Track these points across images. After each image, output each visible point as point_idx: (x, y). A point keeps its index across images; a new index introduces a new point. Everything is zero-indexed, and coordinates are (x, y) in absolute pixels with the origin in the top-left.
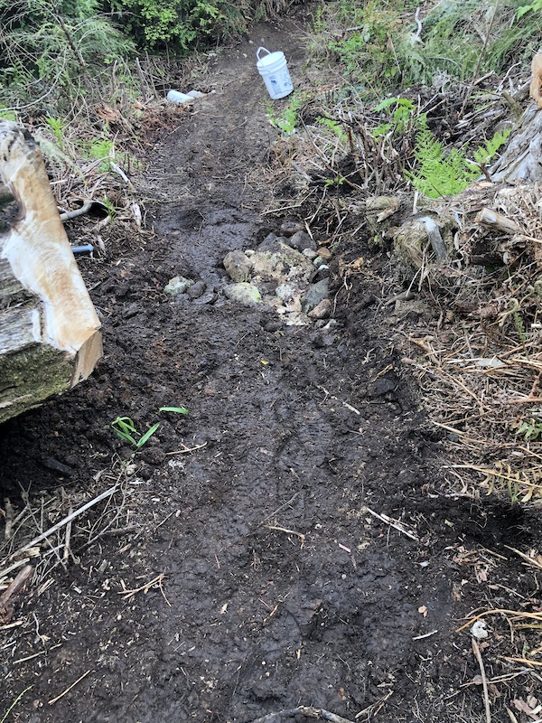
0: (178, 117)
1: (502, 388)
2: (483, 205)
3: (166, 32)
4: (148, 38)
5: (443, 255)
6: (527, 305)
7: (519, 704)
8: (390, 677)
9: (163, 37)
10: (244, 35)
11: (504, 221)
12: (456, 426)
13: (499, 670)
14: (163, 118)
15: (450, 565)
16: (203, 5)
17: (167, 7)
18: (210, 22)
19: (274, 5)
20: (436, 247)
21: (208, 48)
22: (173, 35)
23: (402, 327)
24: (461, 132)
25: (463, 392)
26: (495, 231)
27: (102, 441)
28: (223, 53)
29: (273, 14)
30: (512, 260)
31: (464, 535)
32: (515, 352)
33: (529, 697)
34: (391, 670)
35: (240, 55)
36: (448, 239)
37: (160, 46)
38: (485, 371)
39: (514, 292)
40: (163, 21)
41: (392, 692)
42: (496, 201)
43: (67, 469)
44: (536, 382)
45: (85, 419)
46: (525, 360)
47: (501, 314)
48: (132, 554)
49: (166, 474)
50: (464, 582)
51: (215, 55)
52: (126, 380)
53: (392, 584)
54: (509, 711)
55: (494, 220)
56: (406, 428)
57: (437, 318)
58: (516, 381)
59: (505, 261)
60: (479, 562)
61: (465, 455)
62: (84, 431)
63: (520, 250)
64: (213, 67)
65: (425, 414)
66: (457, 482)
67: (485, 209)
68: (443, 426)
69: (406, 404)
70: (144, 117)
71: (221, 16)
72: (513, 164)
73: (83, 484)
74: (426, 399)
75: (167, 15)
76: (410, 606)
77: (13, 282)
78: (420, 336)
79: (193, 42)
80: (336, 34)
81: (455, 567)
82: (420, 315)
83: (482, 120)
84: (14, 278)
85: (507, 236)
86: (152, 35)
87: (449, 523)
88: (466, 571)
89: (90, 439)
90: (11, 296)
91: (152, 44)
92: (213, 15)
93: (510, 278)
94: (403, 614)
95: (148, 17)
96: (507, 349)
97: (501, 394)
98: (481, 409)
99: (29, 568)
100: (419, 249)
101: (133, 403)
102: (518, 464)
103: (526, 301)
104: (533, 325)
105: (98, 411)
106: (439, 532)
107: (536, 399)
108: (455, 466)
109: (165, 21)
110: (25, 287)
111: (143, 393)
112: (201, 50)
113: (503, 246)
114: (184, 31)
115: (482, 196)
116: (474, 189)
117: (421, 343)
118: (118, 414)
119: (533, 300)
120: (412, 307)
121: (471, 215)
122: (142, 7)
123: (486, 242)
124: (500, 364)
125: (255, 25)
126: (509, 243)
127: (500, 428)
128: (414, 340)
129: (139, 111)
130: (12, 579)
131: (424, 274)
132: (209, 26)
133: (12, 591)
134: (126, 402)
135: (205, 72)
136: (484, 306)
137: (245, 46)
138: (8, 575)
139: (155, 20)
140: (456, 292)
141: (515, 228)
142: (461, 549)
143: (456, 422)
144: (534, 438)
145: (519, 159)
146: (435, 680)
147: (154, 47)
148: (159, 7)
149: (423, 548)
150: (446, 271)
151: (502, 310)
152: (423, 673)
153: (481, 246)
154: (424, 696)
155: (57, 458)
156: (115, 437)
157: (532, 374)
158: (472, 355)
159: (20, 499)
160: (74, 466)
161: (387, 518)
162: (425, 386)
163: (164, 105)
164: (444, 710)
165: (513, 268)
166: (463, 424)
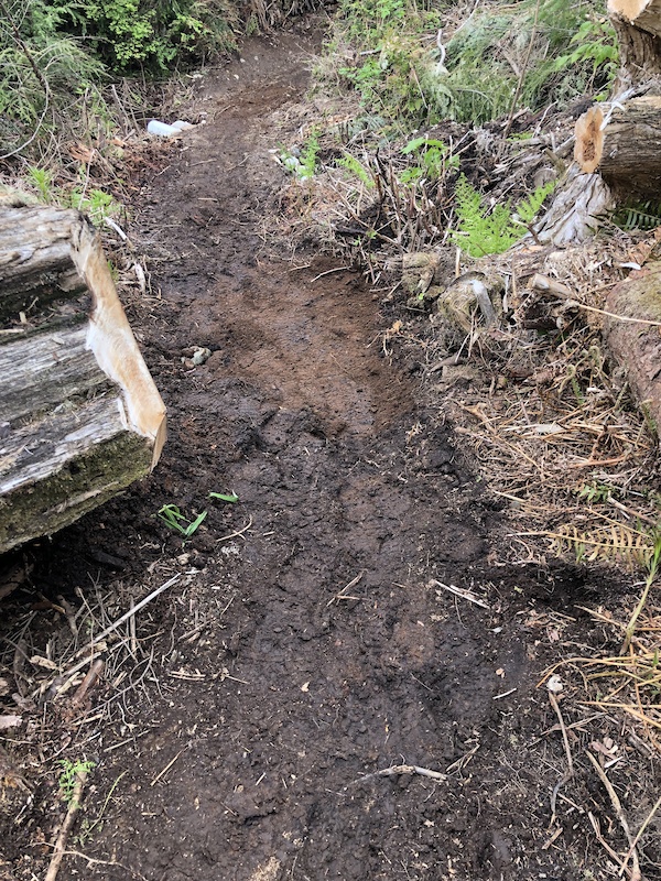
0: (165, 154)
1: (561, 453)
2: (534, 269)
3: (140, 50)
4: (119, 57)
5: (492, 319)
6: (582, 369)
7: (596, 745)
8: (476, 733)
9: (137, 56)
10: (235, 52)
11: (556, 286)
12: (517, 495)
13: (576, 718)
14: (148, 156)
15: (523, 629)
16: (184, 18)
17: (140, 20)
18: (193, 37)
19: (267, 16)
20: (485, 310)
21: (191, 68)
22: (149, 53)
23: (451, 394)
24: (499, 179)
25: (521, 459)
26: (549, 297)
27: (151, 531)
28: (210, 74)
29: (266, 26)
30: (566, 325)
31: (534, 600)
32: (572, 417)
33: (605, 739)
34: (475, 727)
35: (231, 77)
36: (497, 301)
37: (133, 66)
38: (543, 437)
39: (568, 357)
40: (137, 36)
41: (478, 746)
42: (547, 265)
43: (119, 562)
44: (595, 446)
45: (130, 509)
46: (583, 424)
47: (557, 379)
48: (201, 643)
49: (221, 561)
50: (537, 642)
51: (201, 76)
52: (166, 466)
53: (468, 652)
54: (588, 753)
55: (546, 286)
56: (466, 499)
57: (489, 384)
58: (574, 445)
59: (558, 325)
60: (551, 624)
61: (528, 522)
62: (130, 522)
63: (573, 315)
64: (199, 91)
65: (484, 484)
66: (523, 549)
67: (537, 275)
68: (504, 494)
69: (464, 475)
70: (126, 155)
71: (206, 31)
72: (560, 223)
73: (137, 576)
74: (485, 469)
75: (142, 29)
76: (487, 670)
77: (98, 372)
78: (471, 404)
79: (173, 61)
80: (346, 57)
81: (527, 629)
82: (470, 381)
83: (521, 165)
84: (98, 368)
85: (559, 301)
86: (124, 53)
87: (518, 590)
88: (538, 633)
89: (138, 530)
90: (96, 386)
91: (123, 63)
92: (196, 29)
93: (564, 343)
94: (482, 677)
95: (119, 32)
96: (563, 414)
97: (561, 459)
98: (542, 476)
99: (100, 663)
100: (467, 312)
101: (176, 490)
102: (582, 527)
103: (581, 365)
104: (589, 389)
105: (143, 500)
106: (510, 599)
107: (596, 463)
108: (519, 534)
109: (139, 37)
110: (108, 377)
111: (185, 478)
112: (183, 71)
113: (556, 311)
114: (162, 48)
115: (532, 260)
116: (525, 253)
117: (475, 411)
118: (163, 503)
119: (587, 363)
120: (462, 373)
121: (523, 280)
122: (111, 20)
123: (538, 307)
124: (559, 429)
125: (246, 40)
126: (562, 308)
127: (562, 494)
128: (467, 408)
129: (120, 150)
130: (84, 675)
131: (474, 339)
132: (191, 43)
133: (87, 686)
134: (170, 488)
135: (191, 97)
136: (539, 371)
137: (236, 65)
138: (80, 670)
139: (127, 36)
140: (508, 357)
141: (567, 293)
142: (533, 612)
143: (517, 490)
144: (596, 500)
145: (565, 217)
146: (517, 730)
147: (126, 67)
148: (131, 20)
149: (495, 615)
150: (496, 334)
151: (558, 375)
152: (505, 727)
153: (534, 311)
154: (508, 746)
155: (106, 551)
156: (163, 526)
157: (590, 438)
158: (529, 421)
159: (74, 595)
160: (125, 559)
161: (457, 589)
162: (482, 456)
163: (148, 140)
164: (528, 756)
165: (567, 332)
166: (524, 492)
